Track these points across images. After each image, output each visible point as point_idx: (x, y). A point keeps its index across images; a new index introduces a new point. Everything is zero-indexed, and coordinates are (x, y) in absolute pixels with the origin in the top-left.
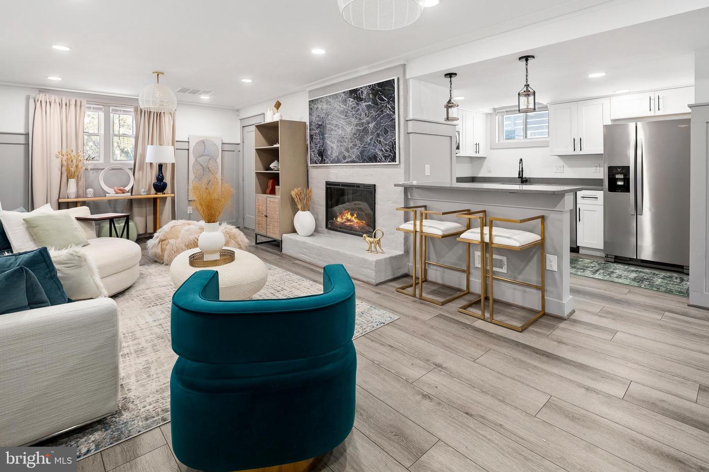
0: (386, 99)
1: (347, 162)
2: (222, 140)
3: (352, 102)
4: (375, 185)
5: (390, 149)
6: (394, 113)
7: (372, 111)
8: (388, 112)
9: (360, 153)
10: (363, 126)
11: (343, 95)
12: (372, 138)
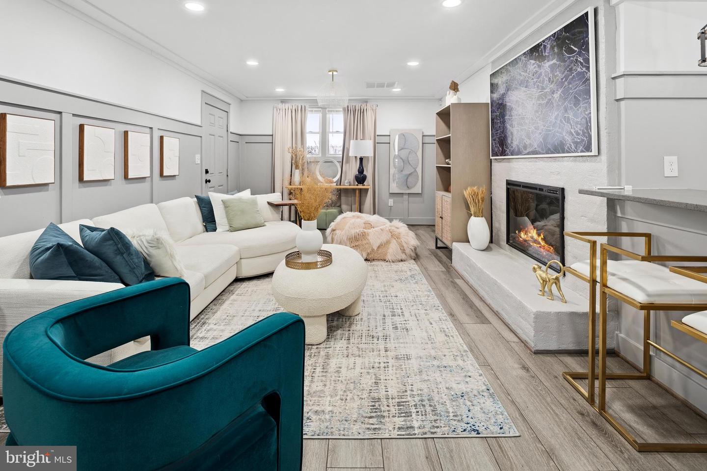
0: (576, 49)
1: (528, 154)
2: (423, 133)
3: (534, 64)
4: (563, 189)
5: (583, 131)
6: (588, 68)
7: (558, 73)
8: (579, 70)
9: (543, 139)
10: (546, 97)
11: (523, 58)
12: (558, 115)
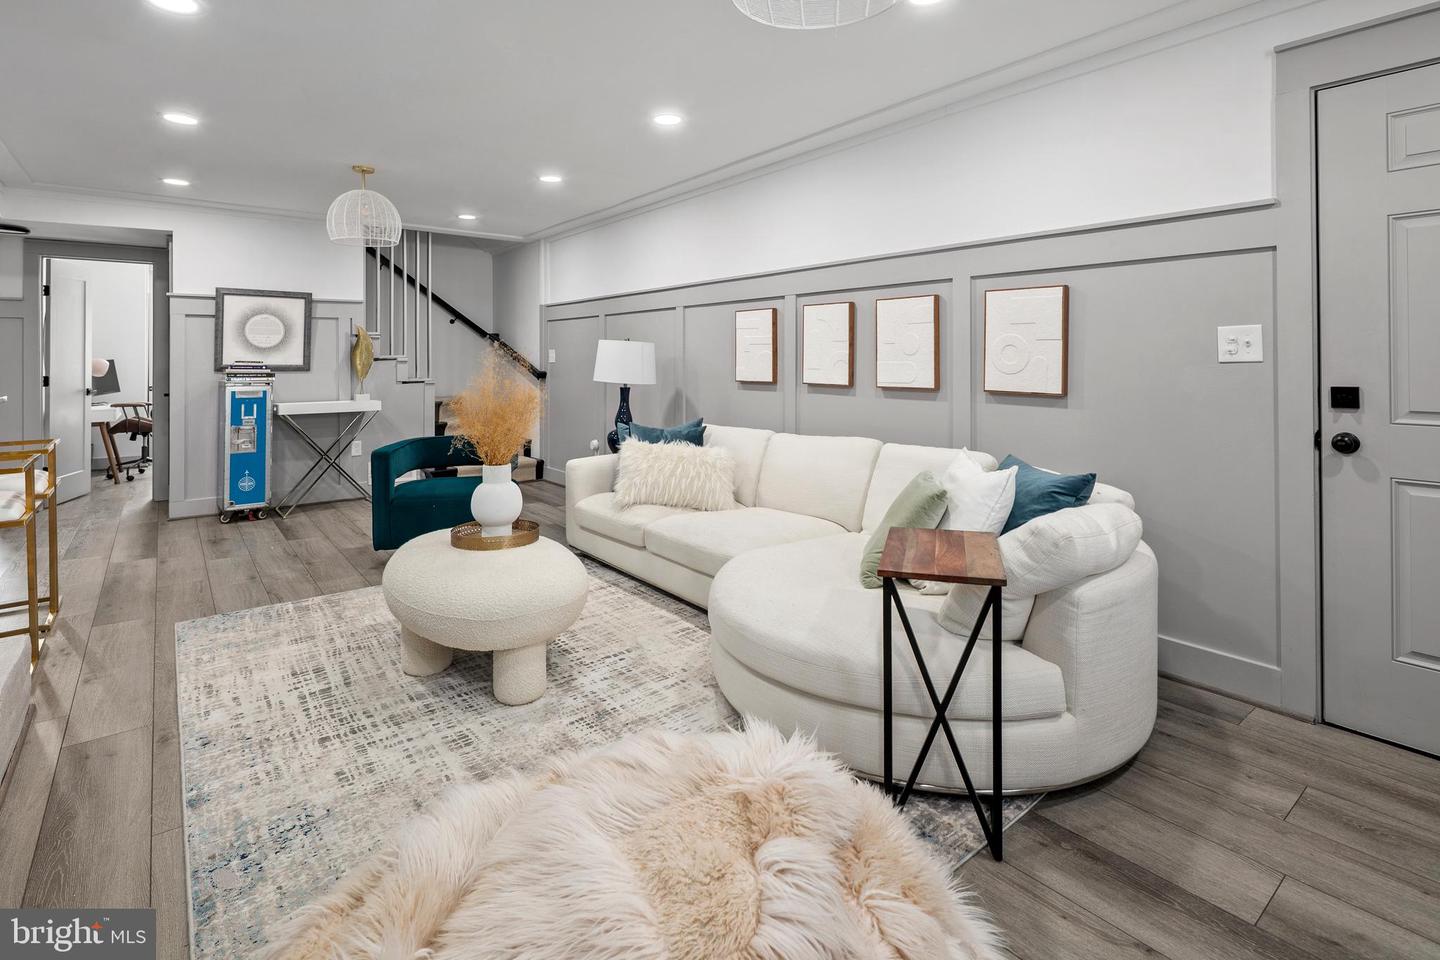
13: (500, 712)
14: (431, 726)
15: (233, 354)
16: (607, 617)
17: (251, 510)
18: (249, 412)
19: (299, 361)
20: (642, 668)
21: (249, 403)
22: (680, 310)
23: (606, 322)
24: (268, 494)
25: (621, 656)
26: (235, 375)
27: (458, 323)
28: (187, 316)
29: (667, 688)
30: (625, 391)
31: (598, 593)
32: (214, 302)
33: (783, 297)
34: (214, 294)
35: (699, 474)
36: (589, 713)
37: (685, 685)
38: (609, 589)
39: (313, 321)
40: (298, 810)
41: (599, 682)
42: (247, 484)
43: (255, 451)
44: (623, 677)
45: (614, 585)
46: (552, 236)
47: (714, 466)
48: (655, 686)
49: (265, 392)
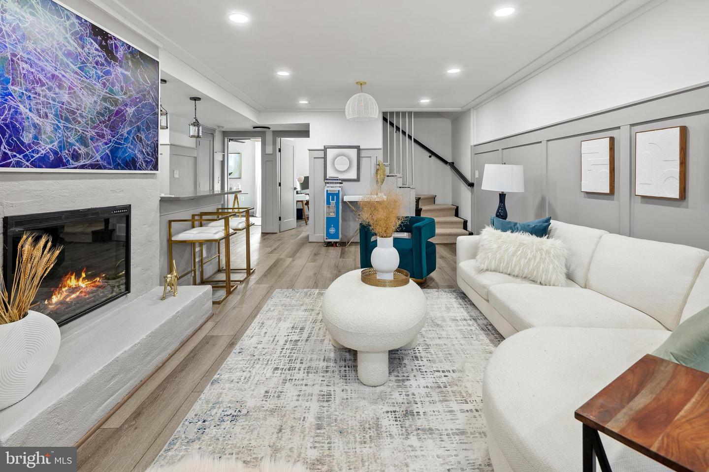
0: (149, 82)
3: (97, 50)
4: (130, 207)
5: (152, 152)
6: (157, 106)
8: (151, 101)
9: (110, 151)
10: (115, 104)
13: (356, 386)
14: (320, 381)
15: (331, 173)
16: (455, 342)
17: (334, 242)
18: (333, 200)
19: (355, 177)
20: (455, 388)
21: (333, 195)
22: (544, 143)
23: (502, 154)
24: (340, 236)
25: (446, 374)
26: (328, 183)
27: (433, 158)
28: (314, 158)
29: (462, 411)
30: (502, 196)
31: (460, 323)
32: (323, 152)
33: (619, 128)
34: (323, 148)
35: (535, 257)
36: (402, 409)
37: (477, 414)
38: (469, 322)
39: (361, 158)
40: (239, 405)
41: (422, 388)
42: (332, 231)
43: (335, 216)
44: (439, 390)
45: (474, 319)
46: (478, 105)
47: (548, 252)
48: (455, 407)
49: (339, 191)
